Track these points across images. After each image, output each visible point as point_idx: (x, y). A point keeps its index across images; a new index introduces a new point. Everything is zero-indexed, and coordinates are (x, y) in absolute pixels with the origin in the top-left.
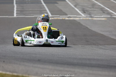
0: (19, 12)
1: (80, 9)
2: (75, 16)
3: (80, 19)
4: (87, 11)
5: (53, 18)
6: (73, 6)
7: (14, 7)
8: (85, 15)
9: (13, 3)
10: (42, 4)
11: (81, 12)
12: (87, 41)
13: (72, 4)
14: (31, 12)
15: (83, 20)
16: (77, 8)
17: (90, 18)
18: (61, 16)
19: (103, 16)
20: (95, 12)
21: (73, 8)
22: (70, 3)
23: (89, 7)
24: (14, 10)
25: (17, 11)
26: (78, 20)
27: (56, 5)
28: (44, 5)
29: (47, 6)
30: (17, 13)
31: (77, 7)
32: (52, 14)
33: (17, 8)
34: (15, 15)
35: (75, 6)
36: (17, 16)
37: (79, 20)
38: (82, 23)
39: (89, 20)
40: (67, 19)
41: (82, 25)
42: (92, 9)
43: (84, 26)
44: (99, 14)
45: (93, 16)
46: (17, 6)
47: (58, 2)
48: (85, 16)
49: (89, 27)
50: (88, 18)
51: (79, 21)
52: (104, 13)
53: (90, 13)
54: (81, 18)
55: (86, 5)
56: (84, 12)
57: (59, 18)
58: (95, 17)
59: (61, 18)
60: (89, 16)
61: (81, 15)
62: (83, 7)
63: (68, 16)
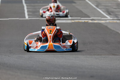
0: (31, 13)
1: (104, 10)
2: (100, 18)
3: (106, 21)
4: (112, 12)
5: (73, 21)
6: (94, 6)
7: (23, 7)
8: (111, 17)
9: (22, 2)
11: (106, 14)
13: (92, 3)
15: (109, 23)
16: (100, 9)
17: (118, 21)
18: (82, 18)
21: (95, 8)
23: (114, 7)
24: (24, 10)
25: (28, 12)
26: (104, 23)
27: (74, 4)
30: (28, 15)
31: (99, 7)
33: (27, 8)
34: (27, 17)
35: (97, 6)
36: (29, 18)
37: (106, 23)
38: (109, 26)
39: (117, 23)
40: (90, 21)
42: (118, 10)
43: (113, 31)
46: (27, 6)
48: (111, 19)
50: (115, 21)
51: (106, 25)
53: (116, 14)
54: (108, 21)
55: (110, 5)
56: (109, 13)
57: (80, 21)
59: (83, 21)
60: (116, 18)
61: (107, 18)
62: (107, 8)
63: (91, 18)
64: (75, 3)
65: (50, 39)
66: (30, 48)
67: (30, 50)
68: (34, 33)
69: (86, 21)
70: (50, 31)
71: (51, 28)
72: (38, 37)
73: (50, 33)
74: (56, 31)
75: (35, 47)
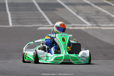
0: (14, 21)
2: (80, 25)
4: (92, 19)
6: (74, 14)
7: (7, 15)
8: (90, 24)
9: (6, 10)
10: (38, 11)
11: (86, 21)
12: (106, 55)
13: (73, 11)
14: (28, 20)
15: (89, 29)
16: (80, 16)
17: (97, 28)
19: (111, 25)
20: (102, 20)
21: (75, 16)
22: (70, 10)
23: (94, 14)
25: (12, 19)
26: (84, 29)
27: (55, 12)
29: (45, 13)
30: (12, 22)
32: (53, 23)
33: (11, 16)
34: (11, 24)
35: (78, 13)
36: (13, 25)
38: (89, 33)
40: (71, 28)
41: (90, 35)
42: (97, 17)
44: (107, 23)
45: (100, 25)
46: (11, 14)
49: (99, 38)
50: (94, 27)
51: (86, 31)
52: (111, 21)
54: (87, 28)
56: (89, 20)
58: (103, 27)
60: (95, 25)
63: (72, 25)
64: (56, 10)
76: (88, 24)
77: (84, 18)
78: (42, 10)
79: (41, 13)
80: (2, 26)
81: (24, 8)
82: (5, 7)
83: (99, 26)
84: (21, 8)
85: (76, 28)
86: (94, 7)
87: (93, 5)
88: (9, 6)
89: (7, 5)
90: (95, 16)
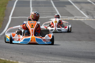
2: (81, 17)
4: (90, 13)
5: (62, 19)
6: (78, 9)
8: (88, 17)
9: (29, 6)
10: (53, 7)
11: (86, 15)
13: (78, 7)
14: (44, 14)
15: (87, 20)
16: (82, 11)
17: (93, 19)
18: (69, 17)
21: (79, 11)
22: (76, 7)
28: (55, 8)
29: (57, 9)
31: (82, 10)
32: (61, 16)
35: (81, 9)
37: (84, 20)
38: (86, 23)
40: (74, 19)
43: (88, 26)
46: (33, 9)
47: (66, 6)
48: (89, 17)
49: (91, 26)
50: (91, 19)
54: (86, 19)
55: (89, 8)
56: (88, 14)
57: (67, 19)
59: (69, 19)
60: (91, 17)
61: (85, 17)
62: (87, 10)
63: (75, 17)
65: (32, 32)
66: (14, 40)
67: (13, 42)
68: (14, 27)
69: (71, 19)
70: (32, 25)
71: (32, 23)
72: (19, 31)
73: (32, 27)
74: (37, 25)
75: (18, 39)
76: (87, 16)
77: (84, 13)
78: (56, 6)
79: (54, 9)
80: (25, 17)
81: (43, 4)
82: (29, 4)
83: (94, 18)
84: (41, 4)
85: (77, 19)
86: (93, 4)
87: (93, 3)
88: (32, 3)
89: (31, 3)
90: (93, 11)
